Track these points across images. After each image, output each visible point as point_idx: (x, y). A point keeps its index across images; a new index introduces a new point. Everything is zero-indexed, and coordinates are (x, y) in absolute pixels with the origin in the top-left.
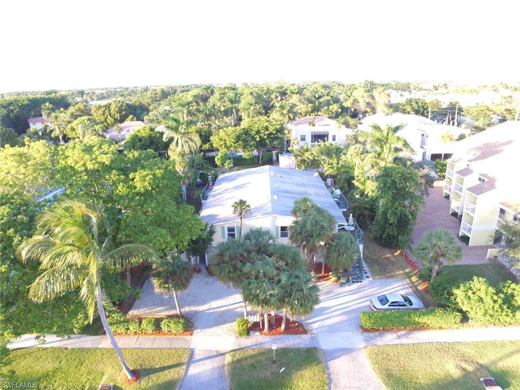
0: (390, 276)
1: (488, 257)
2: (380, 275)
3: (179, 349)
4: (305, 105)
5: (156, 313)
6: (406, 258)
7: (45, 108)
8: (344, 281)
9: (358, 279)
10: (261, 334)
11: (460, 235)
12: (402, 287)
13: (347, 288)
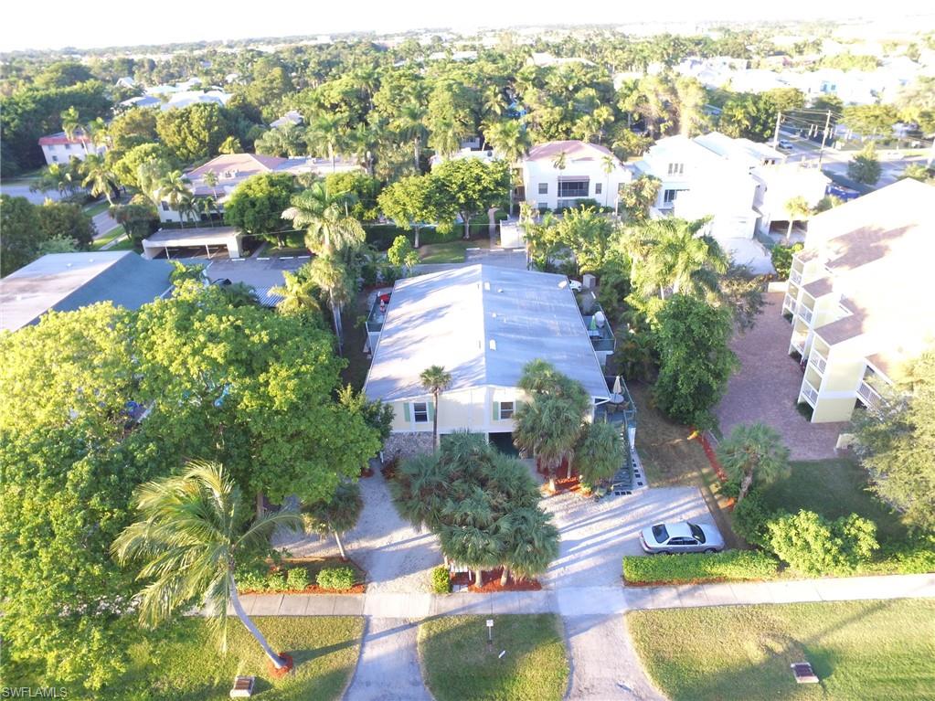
0: (677, 482)
1: (838, 446)
2: (661, 480)
3: (347, 616)
4: (549, 109)
5: (306, 553)
6: (707, 447)
7: (69, 118)
8: (602, 494)
9: (624, 489)
10: (470, 590)
11: (799, 401)
12: (693, 504)
13: (607, 506)
